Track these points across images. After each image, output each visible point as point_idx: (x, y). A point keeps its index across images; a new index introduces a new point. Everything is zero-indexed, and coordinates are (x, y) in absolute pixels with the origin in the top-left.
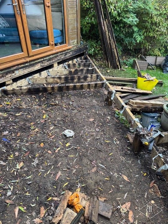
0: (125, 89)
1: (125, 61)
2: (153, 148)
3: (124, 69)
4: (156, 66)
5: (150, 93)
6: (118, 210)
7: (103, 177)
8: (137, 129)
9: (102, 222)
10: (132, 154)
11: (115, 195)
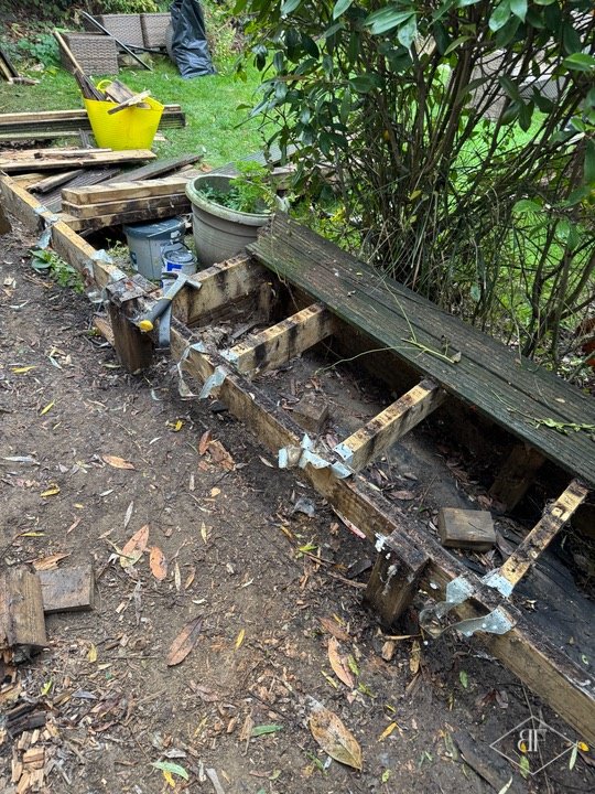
0: (47, 156)
1: (23, 43)
2: (171, 332)
3: (29, 79)
4: (151, 52)
5: (146, 159)
6: (113, 567)
7: (34, 494)
8: (109, 287)
9: (66, 628)
10: (126, 381)
11: (93, 530)
